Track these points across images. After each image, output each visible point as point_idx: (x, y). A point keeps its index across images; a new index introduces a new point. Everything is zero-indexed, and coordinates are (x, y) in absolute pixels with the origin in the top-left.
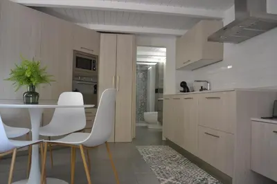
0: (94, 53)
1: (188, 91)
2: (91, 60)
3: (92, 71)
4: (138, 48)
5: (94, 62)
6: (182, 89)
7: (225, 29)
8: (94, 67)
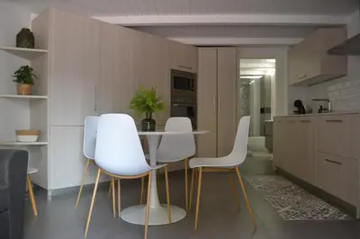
0: (192, 71)
1: (304, 113)
2: (189, 80)
3: (190, 92)
4: (241, 60)
5: (193, 81)
6: (296, 109)
7: (349, 42)
8: (193, 86)
